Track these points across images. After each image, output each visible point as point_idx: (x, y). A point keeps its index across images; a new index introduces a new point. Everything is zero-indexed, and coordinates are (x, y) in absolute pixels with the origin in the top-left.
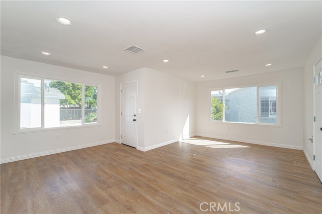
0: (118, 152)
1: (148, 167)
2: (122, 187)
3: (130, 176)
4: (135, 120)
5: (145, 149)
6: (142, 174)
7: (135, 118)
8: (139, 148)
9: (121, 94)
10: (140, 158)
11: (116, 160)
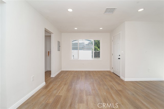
0: (107, 77)
1: (120, 93)
2: (96, 98)
3: (105, 94)
4: (119, 59)
5: (126, 79)
6: (114, 96)
7: (119, 57)
8: (122, 77)
9: (112, 42)
10: (119, 84)
11: (104, 81)
